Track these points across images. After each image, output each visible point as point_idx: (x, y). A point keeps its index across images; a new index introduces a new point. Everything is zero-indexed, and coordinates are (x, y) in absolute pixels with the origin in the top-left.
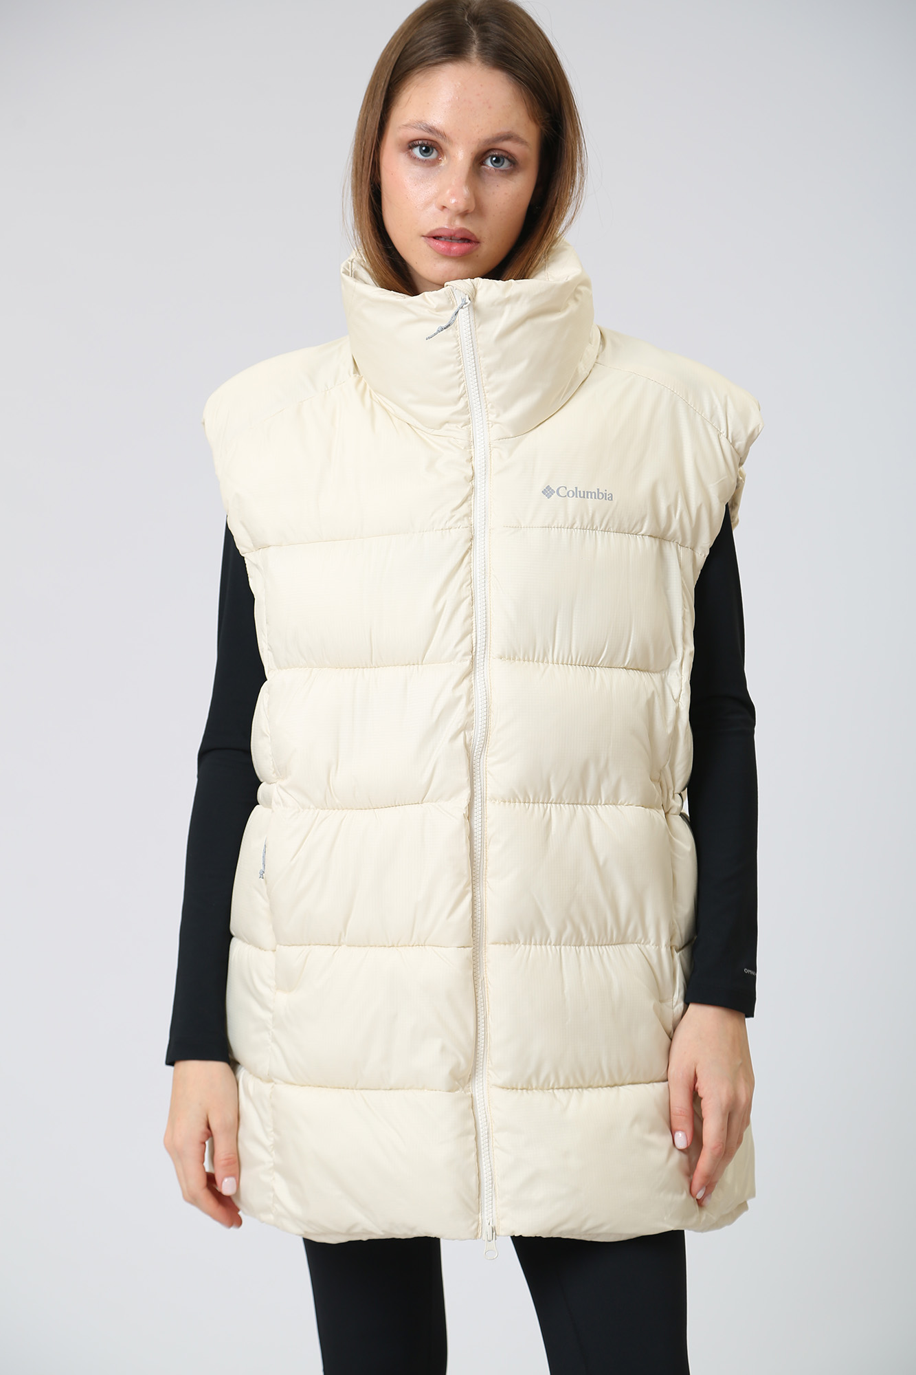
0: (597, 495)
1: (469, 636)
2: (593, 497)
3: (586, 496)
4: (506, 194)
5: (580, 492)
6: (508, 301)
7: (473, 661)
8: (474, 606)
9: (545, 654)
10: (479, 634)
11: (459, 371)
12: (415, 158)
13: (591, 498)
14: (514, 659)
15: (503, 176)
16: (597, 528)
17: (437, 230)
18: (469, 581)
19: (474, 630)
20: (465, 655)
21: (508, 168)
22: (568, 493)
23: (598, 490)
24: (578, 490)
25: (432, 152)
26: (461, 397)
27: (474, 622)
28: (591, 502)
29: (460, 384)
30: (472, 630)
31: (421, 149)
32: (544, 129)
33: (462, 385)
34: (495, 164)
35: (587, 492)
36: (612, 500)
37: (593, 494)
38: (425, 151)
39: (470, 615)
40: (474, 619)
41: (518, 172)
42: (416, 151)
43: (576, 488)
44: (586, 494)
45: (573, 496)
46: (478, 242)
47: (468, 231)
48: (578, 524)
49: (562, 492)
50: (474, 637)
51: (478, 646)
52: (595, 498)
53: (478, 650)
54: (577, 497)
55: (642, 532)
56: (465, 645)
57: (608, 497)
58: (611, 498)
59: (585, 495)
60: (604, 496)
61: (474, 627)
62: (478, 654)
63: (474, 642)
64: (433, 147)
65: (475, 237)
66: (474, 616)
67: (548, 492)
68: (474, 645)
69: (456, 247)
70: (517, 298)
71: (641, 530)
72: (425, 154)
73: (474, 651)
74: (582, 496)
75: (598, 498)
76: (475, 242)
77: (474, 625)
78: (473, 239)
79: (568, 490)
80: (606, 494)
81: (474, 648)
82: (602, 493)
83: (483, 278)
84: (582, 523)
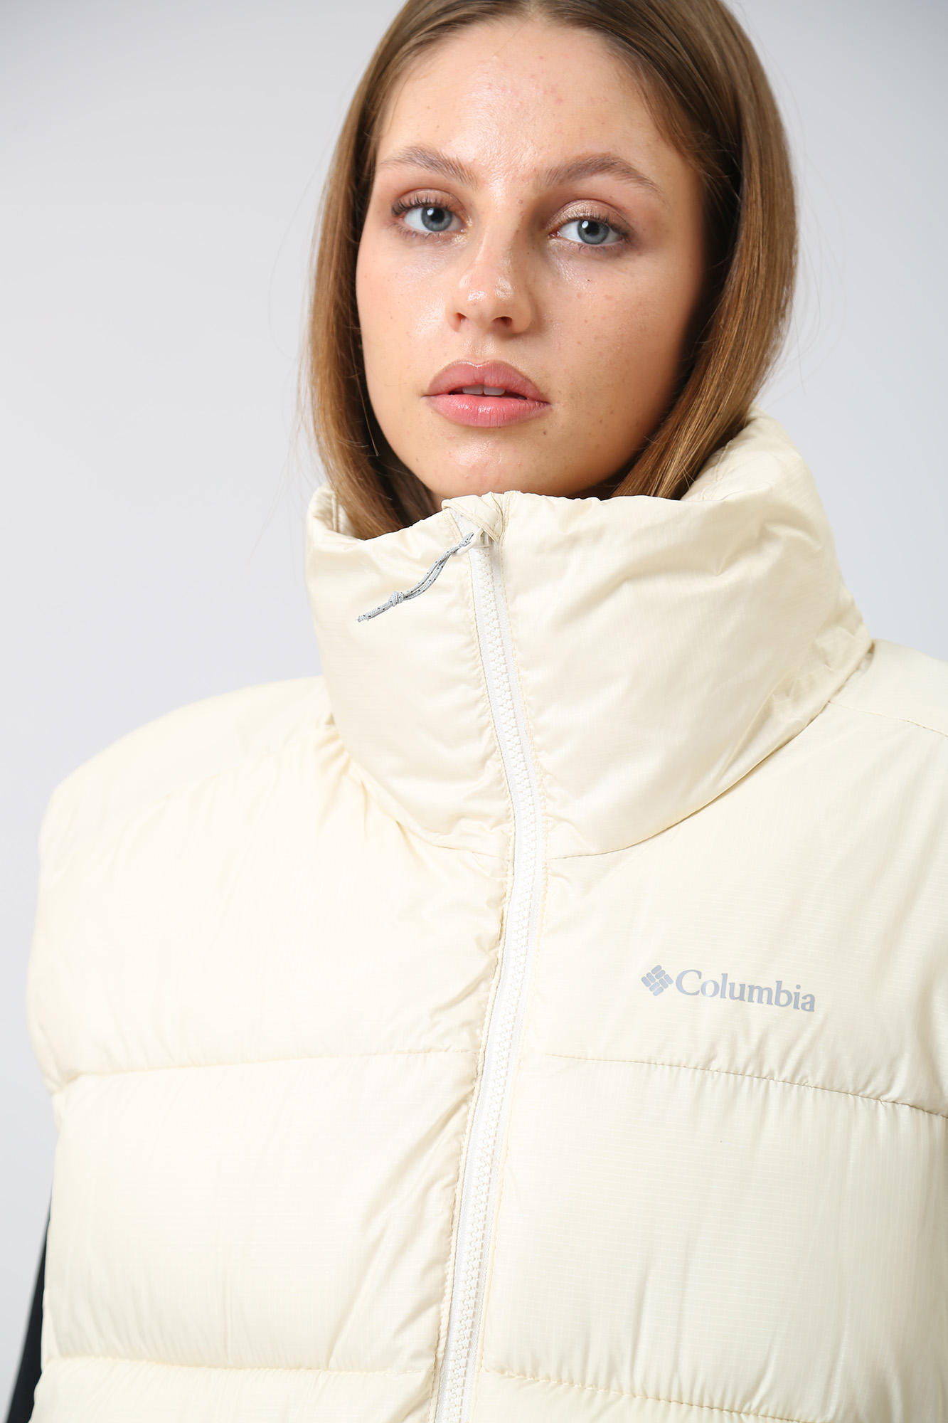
0: (775, 995)
1: (432, 1311)
2: (765, 998)
3: (746, 997)
4: (608, 298)
5: (732, 985)
6: (574, 541)
7: (436, 1371)
8: (453, 1238)
9: (612, 1371)
10: (458, 1306)
11: (477, 701)
12: (409, 234)
13: (760, 1001)
14: (535, 1374)
15: (598, 260)
16: (771, 1074)
17: (448, 370)
18: (451, 1177)
19: (447, 1297)
20: (417, 1355)
21: (613, 244)
22: (703, 987)
23: (779, 983)
24: (729, 980)
25: (450, 222)
26: (485, 759)
27: (450, 1277)
28: (759, 1013)
29: (482, 730)
30: (443, 1294)
31: (424, 214)
32: (702, 172)
33: (488, 733)
34: (588, 237)
35: (752, 988)
36: (812, 1009)
37: (765, 993)
38: (433, 218)
39: (440, 1260)
40: (450, 1270)
41: (640, 254)
42: (415, 220)
43: (725, 976)
44: (747, 990)
45: (714, 995)
46: (544, 401)
47: (516, 371)
48: (721, 1062)
49: (690, 983)
50: (445, 1313)
51: (454, 1335)
52: (769, 1002)
53: (453, 1345)
54: (723, 996)
55: (893, 1094)
56: (420, 1333)
57: (801, 1001)
58: (811, 1005)
59: (745, 993)
60: (794, 1000)
61: (448, 1291)
62: (451, 1355)
63: (444, 1327)
64: (451, 214)
65: (535, 387)
66: (451, 1263)
67: (656, 979)
68: (443, 1334)
69: (487, 407)
70: (598, 534)
71: (888, 1089)
72: (435, 226)
73: (441, 1348)
74: (737, 994)
75: (778, 1003)
76: (533, 400)
77: (449, 1284)
78: (530, 393)
79: (704, 978)
80: (797, 995)
81: (443, 1342)
82: (787, 992)
83: (524, 492)
84: (732, 1058)
